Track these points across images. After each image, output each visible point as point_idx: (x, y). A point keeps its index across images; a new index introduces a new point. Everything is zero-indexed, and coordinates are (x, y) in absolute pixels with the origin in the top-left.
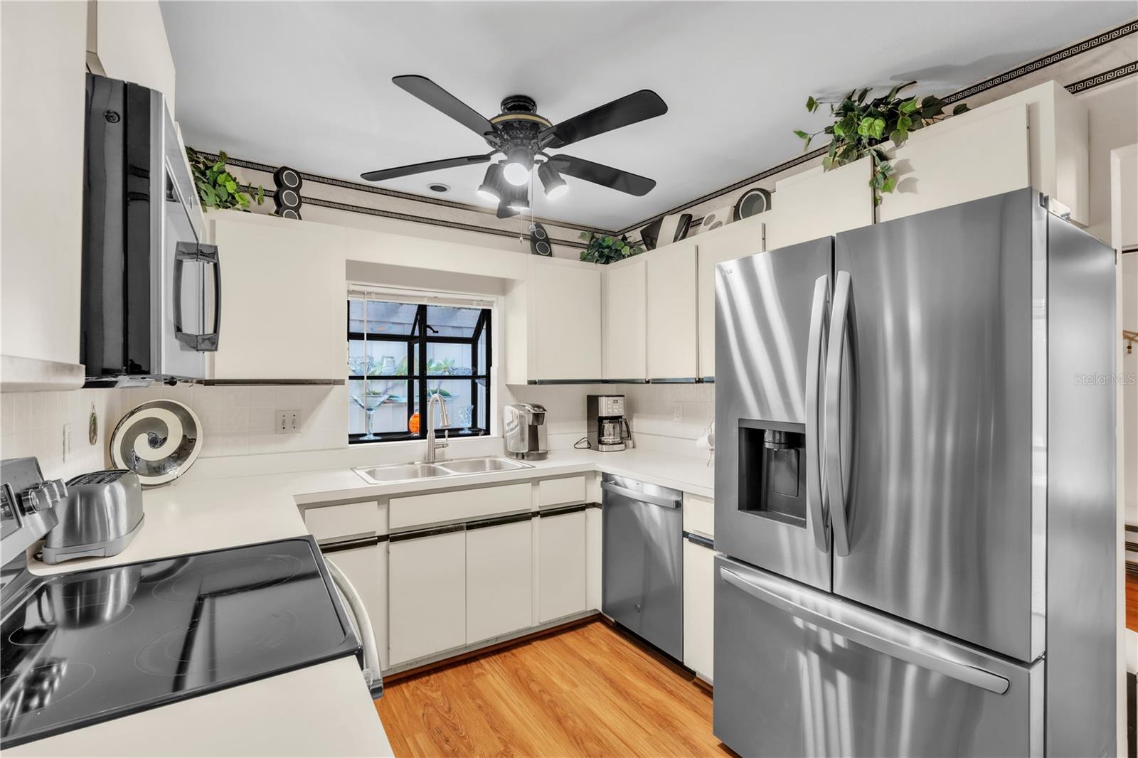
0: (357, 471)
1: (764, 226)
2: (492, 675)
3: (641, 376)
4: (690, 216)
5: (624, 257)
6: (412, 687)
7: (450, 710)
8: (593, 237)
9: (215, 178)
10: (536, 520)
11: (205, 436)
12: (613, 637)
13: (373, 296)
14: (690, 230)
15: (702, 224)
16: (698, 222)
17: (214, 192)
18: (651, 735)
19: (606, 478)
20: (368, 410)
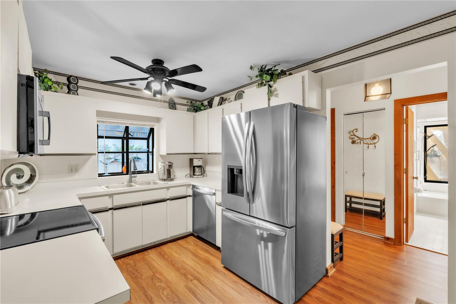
0: (101, 186)
1: (241, 104)
2: (152, 255)
3: (206, 152)
4: (223, 98)
5: (202, 110)
6: (122, 260)
7: (135, 265)
8: (191, 103)
9: (43, 80)
10: (168, 201)
11: (39, 175)
12: (195, 240)
13: (108, 123)
14: (223, 102)
15: (227, 101)
16: (226, 100)
17: (43, 85)
18: (202, 266)
19: (194, 186)
20: (106, 164)
